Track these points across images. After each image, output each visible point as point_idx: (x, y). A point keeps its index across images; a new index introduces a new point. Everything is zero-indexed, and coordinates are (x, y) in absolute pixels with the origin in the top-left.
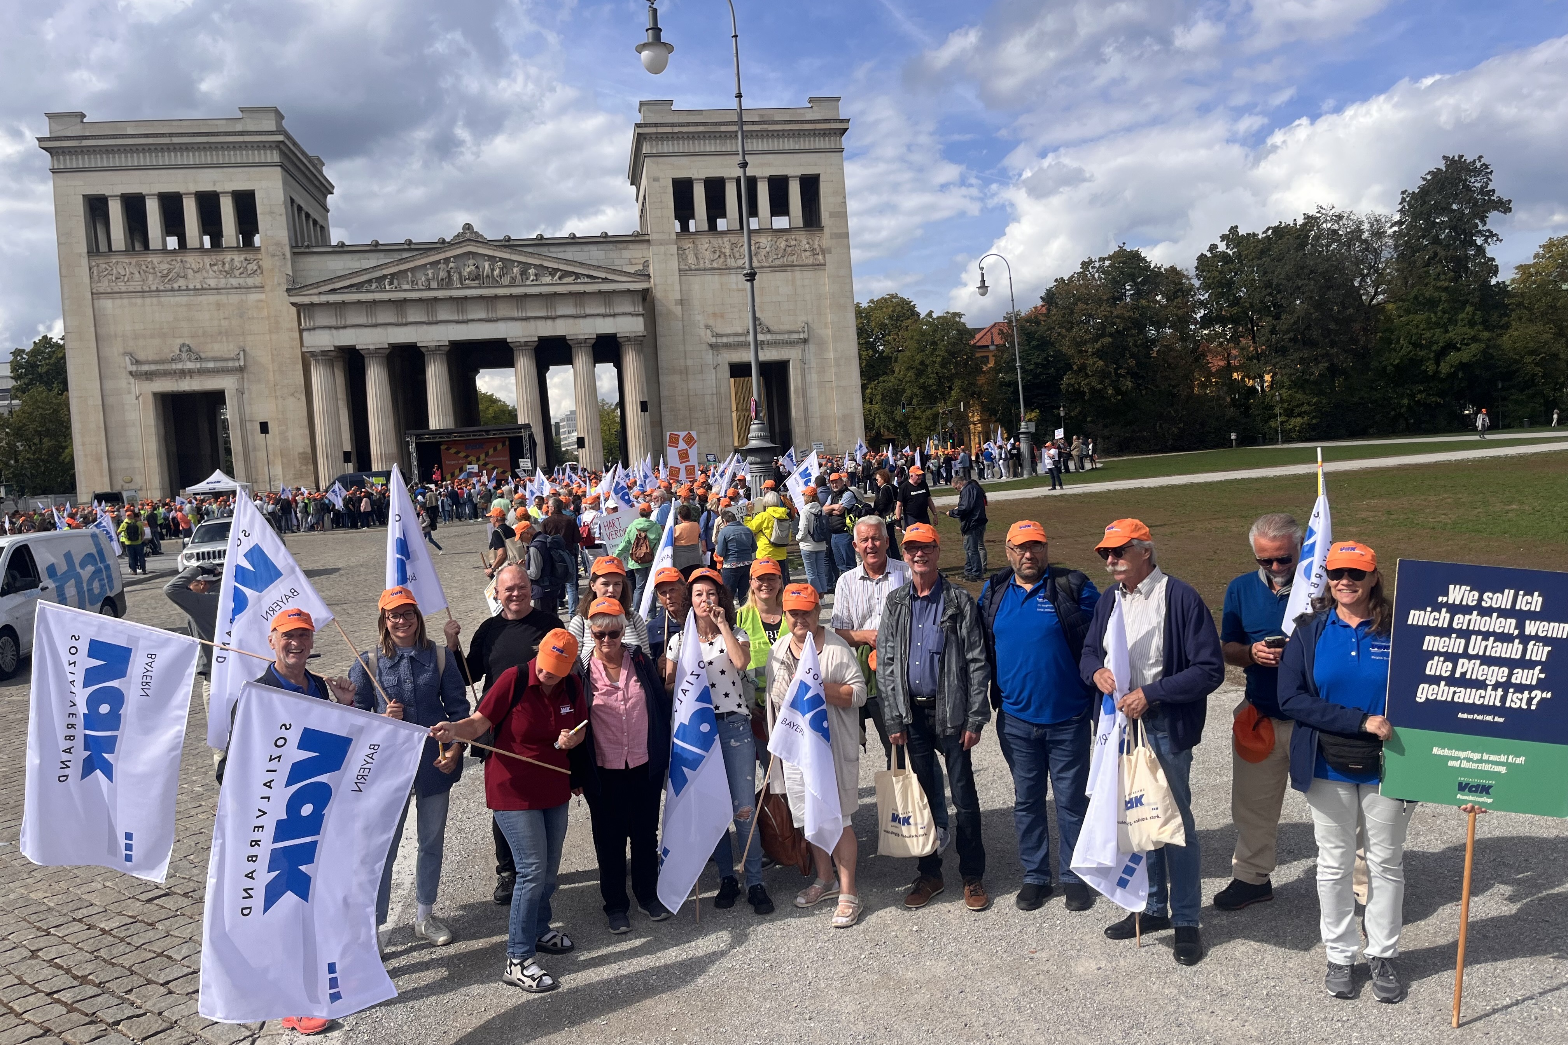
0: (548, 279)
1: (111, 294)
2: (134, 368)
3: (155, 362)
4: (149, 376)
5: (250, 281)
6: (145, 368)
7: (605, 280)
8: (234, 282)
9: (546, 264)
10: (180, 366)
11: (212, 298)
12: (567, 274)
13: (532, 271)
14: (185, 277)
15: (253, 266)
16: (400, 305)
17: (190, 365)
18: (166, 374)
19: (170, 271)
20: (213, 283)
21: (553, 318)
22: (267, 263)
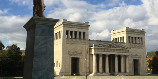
0: (120, 48)
1: (68, 43)
2: (70, 54)
3: (72, 53)
4: (71, 55)
5: (84, 44)
6: (71, 54)
7: (126, 48)
8: (82, 43)
9: (121, 46)
10: (75, 54)
11: (79, 45)
12: (123, 47)
13: (119, 47)
14: (77, 42)
15: (84, 42)
16: (105, 49)
17: (77, 54)
18: (73, 55)
19: (75, 41)
20: (80, 43)
21: (120, 52)
22: (86, 42)
